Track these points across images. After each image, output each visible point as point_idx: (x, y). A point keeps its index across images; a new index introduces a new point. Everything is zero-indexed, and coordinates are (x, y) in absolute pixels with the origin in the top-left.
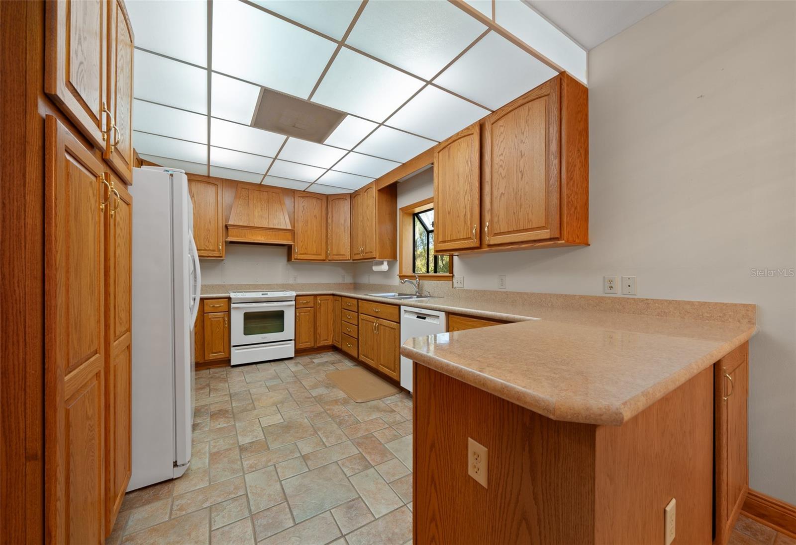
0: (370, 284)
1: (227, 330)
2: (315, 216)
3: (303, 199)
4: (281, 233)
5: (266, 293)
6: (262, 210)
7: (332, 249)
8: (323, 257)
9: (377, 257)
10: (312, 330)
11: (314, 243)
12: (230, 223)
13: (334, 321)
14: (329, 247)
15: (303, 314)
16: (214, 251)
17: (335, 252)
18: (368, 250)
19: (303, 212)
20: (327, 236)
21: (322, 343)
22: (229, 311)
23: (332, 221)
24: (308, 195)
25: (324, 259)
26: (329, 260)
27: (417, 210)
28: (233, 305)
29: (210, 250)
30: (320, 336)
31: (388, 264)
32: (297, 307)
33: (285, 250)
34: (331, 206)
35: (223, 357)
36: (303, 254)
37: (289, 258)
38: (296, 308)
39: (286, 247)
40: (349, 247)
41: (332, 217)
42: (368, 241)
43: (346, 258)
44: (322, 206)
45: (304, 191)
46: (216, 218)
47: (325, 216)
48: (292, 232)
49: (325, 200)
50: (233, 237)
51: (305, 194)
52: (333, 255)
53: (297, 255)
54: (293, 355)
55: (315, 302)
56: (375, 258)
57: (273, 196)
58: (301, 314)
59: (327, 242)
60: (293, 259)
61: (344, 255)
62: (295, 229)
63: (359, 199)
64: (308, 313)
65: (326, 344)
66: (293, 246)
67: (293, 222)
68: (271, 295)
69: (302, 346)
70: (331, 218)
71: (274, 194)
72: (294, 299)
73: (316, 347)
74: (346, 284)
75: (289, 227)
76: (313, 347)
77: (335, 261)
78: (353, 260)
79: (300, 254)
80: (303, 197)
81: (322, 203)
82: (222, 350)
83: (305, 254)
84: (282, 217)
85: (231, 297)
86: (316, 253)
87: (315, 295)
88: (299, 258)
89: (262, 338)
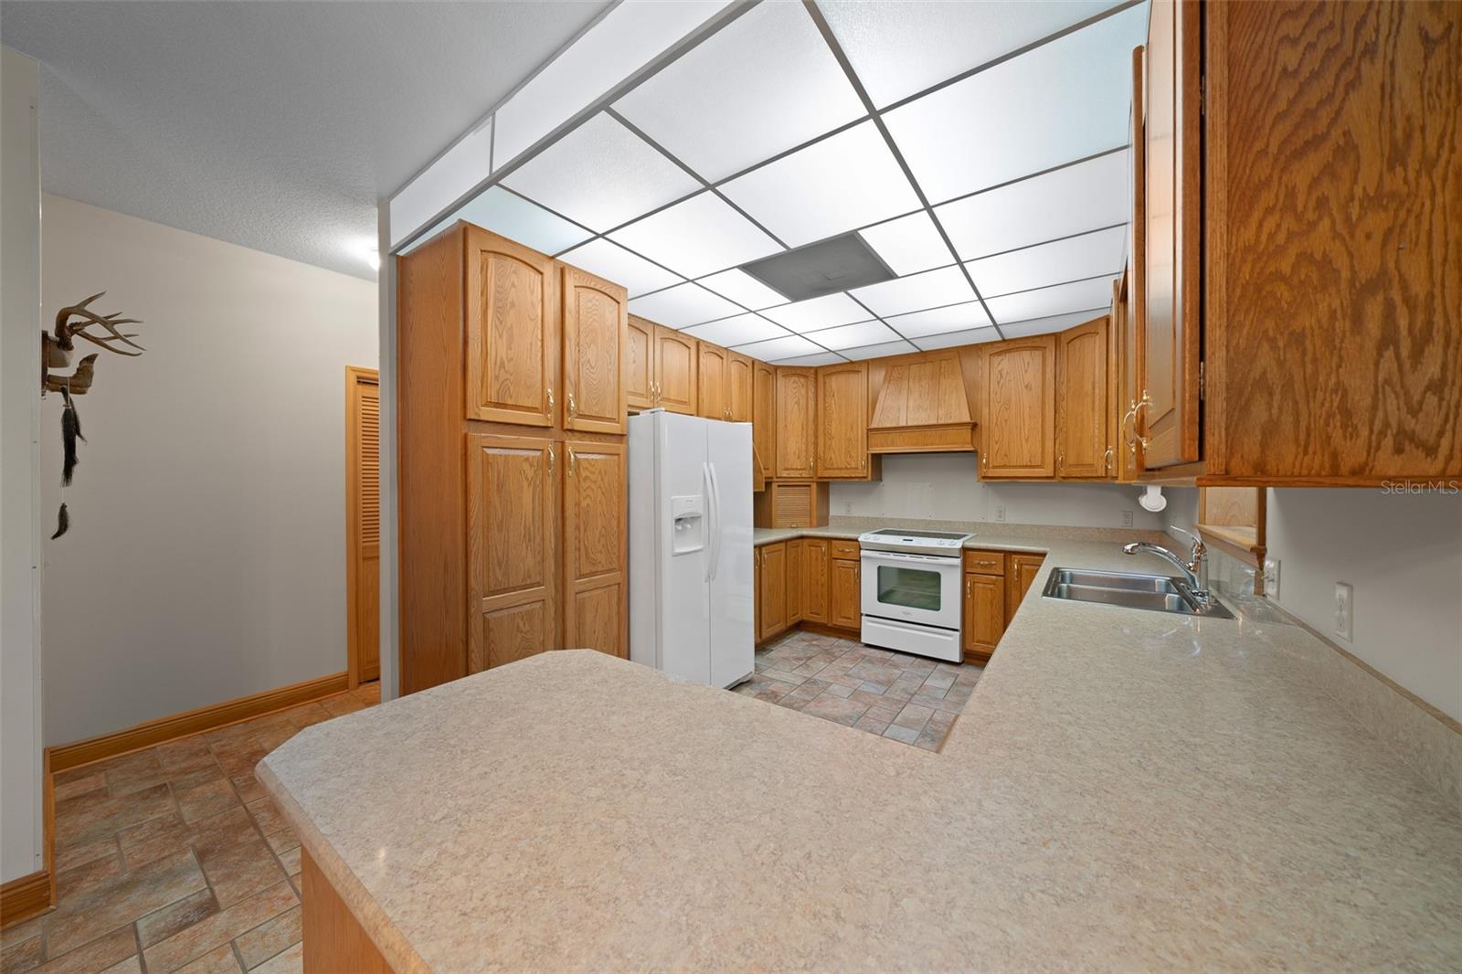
1: (858, 588)
2: (1026, 387)
3: (1000, 358)
5: (911, 538)
7: (1066, 456)
8: (1047, 471)
10: (999, 621)
11: (1024, 443)
12: (874, 425)
14: (1059, 450)
15: (981, 585)
16: (857, 468)
17: (1075, 462)
19: (998, 382)
22: (858, 561)
23: (1068, 389)
24: (1012, 346)
25: (1050, 475)
26: (1063, 478)
28: (863, 553)
32: (966, 571)
34: (1065, 353)
36: (999, 467)
38: (963, 572)
39: (964, 455)
40: (1103, 447)
43: (1096, 471)
44: (1044, 361)
45: (1002, 341)
48: (973, 426)
49: (1051, 345)
50: (879, 446)
51: (1004, 346)
52: (1070, 466)
54: (957, 658)
55: (1008, 567)
57: (942, 367)
58: (977, 584)
60: (980, 477)
61: (1092, 465)
62: (979, 420)
64: (991, 586)
67: (974, 406)
68: (918, 542)
69: (979, 647)
71: (944, 362)
72: (958, 555)
75: (965, 419)
77: (1074, 480)
79: (994, 467)
80: (1000, 353)
81: (1044, 355)
82: (851, 616)
83: (1005, 466)
85: (859, 539)
86: (1029, 464)
87: (1008, 554)
88: (990, 475)
89: (904, 613)
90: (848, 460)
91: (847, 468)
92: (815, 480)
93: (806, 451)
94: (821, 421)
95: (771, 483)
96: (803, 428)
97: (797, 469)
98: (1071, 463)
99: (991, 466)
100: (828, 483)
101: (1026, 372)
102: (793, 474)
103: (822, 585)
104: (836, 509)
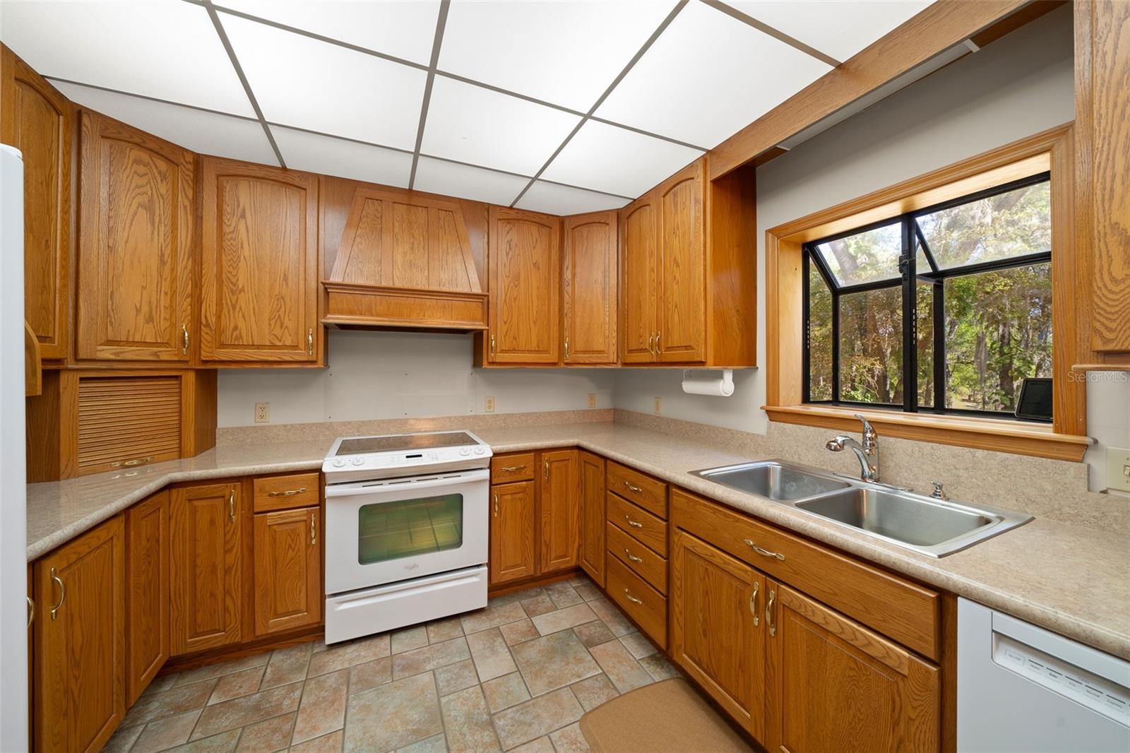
0: (662, 418)
1: (316, 552)
2: (535, 264)
3: (508, 227)
4: (457, 303)
6: (412, 249)
7: (573, 340)
8: (552, 356)
9: (710, 360)
10: (530, 535)
11: (532, 324)
12: (335, 279)
13: (583, 510)
14: (566, 333)
15: (509, 497)
16: (295, 347)
17: (580, 345)
18: (676, 340)
19: (507, 254)
20: (561, 308)
21: (554, 564)
22: (321, 504)
23: (574, 275)
24: (520, 216)
25: (556, 361)
26: (567, 364)
27: (813, 234)
28: (330, 491)
29: (285, 347)
30: (548, 546)
31: (733, 381)
32: (493, 483)
33: (468, 342)
34: (570, 241)
35: (305, 623)
36: (507, 351)
37: (477, 363)
38: (491, 485)
39: (471, 335)
40: (615, 334)
41: (574, 266)
42: (676, 317)
43: (608, 358)
44: (550, 244)
45: (511, 208)
46: (302, 269)
47: (557, 263)
48: (483, 300)
49: (557, 227)
50: (342, 314)
51: (513, 214)
52: (576, 352)
53: (496, 352)
54: (483, 603)
55: (537, 469)
56: (702, 363)
57: (439, 219)
58: (506, 497)
59: (561, 323)
60: (485, 362)
61: (602, 352)
62: (490, 294)
63: (647, 218)
64: (520, 495)
65: (563, 566)
66: (485, 332)
67: (486, 277)
68: (429, 457)
69: (507, 575)
70: (570, 268)
71: (442, 214)
72: (488, 465)
73: (539, 574)
74: (599, 412)
75: (477, 290)
76: (531, 576)
77: (580, 367)
78: (625, 364)
79: (502, 351)
80: (508, 221)
81: (550, 237)
82: (303, 607)
83: (514, 351)
84: (459, 266)
85: (324, 470)
86: (537, 349)
87: (538, 452)
88: (497, 361)
89: (406, 568)
90: (278, 332)
91: (273, 346)
92: (192, 365)
93: (172, 308)
94: (210, 256)
95: (57, 373)
96: (163, 262)
97: (145, 344)
98: (578, 349)
99: (498, 350)
100: (215, 371)
101: (534, 248)
102: (130, 353)
103: (227, 571)
104: (231, 415)
